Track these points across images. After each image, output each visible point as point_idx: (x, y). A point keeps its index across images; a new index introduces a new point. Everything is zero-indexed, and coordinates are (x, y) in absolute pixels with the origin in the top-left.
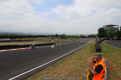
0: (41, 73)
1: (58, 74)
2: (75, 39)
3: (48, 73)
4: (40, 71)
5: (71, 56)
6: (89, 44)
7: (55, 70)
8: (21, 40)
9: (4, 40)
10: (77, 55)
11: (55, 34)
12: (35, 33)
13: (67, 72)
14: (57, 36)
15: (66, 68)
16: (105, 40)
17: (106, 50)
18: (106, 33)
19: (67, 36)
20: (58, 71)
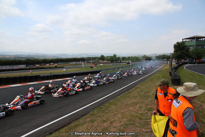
0: (81, 120)
1: (109, 122)
2: (134, 63)
3: (92, 121)
4: (79, 118)
5: (129, 91)
7: (103, 115)
8: (42, 66)
9: (15, 67)
10: (138, 90)
11: (99, 56)
12: (65, 55)
13: (125, 120)
14: (102, 58)
15: (123, 113)
19: (119, 58)
20: (109, 117)
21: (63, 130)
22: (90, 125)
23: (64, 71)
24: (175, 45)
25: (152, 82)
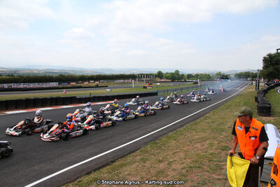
0: (129, 158)
1: (167, 163)
2: (203, 83)
3: (144, 160)
4: (126, 155)
5: (195, 122)
6: (238, 95)
7: (159, 153)
9: (45, 85)
10: (209, 120)
11: (155, 72)
13: (188, 160)
14: (160, 75)
15: (186, 151)
19: (183, 75)
20: (167, 155)
21: (104, 170)
23: (107, 92)
24: (265, 58)
25: (229, 110)
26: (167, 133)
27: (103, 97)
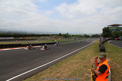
0: (44, 72)
1: (61, 73)
2: (78, 39)
3: (51, 72)
4: (43, 70)
5: (74, 55)
6: (93, 44)
7: (58, 69)
8: (24, 39)
9: (7, 38)
10: (80, 55)
11: (58, 34)
13: (70, 72)
14: (60, 35)
15: (69, 68)
16: (110, 40)
17: (111, 51)
18: (110, 33)
19: (70, 35)
20: (61, 70)
21: (32, 77)
22: (49, 75)
23: (37, 42)
24: (103, 29)
25: (89, 50)
26: (62, 60)
27: (34, 44)
